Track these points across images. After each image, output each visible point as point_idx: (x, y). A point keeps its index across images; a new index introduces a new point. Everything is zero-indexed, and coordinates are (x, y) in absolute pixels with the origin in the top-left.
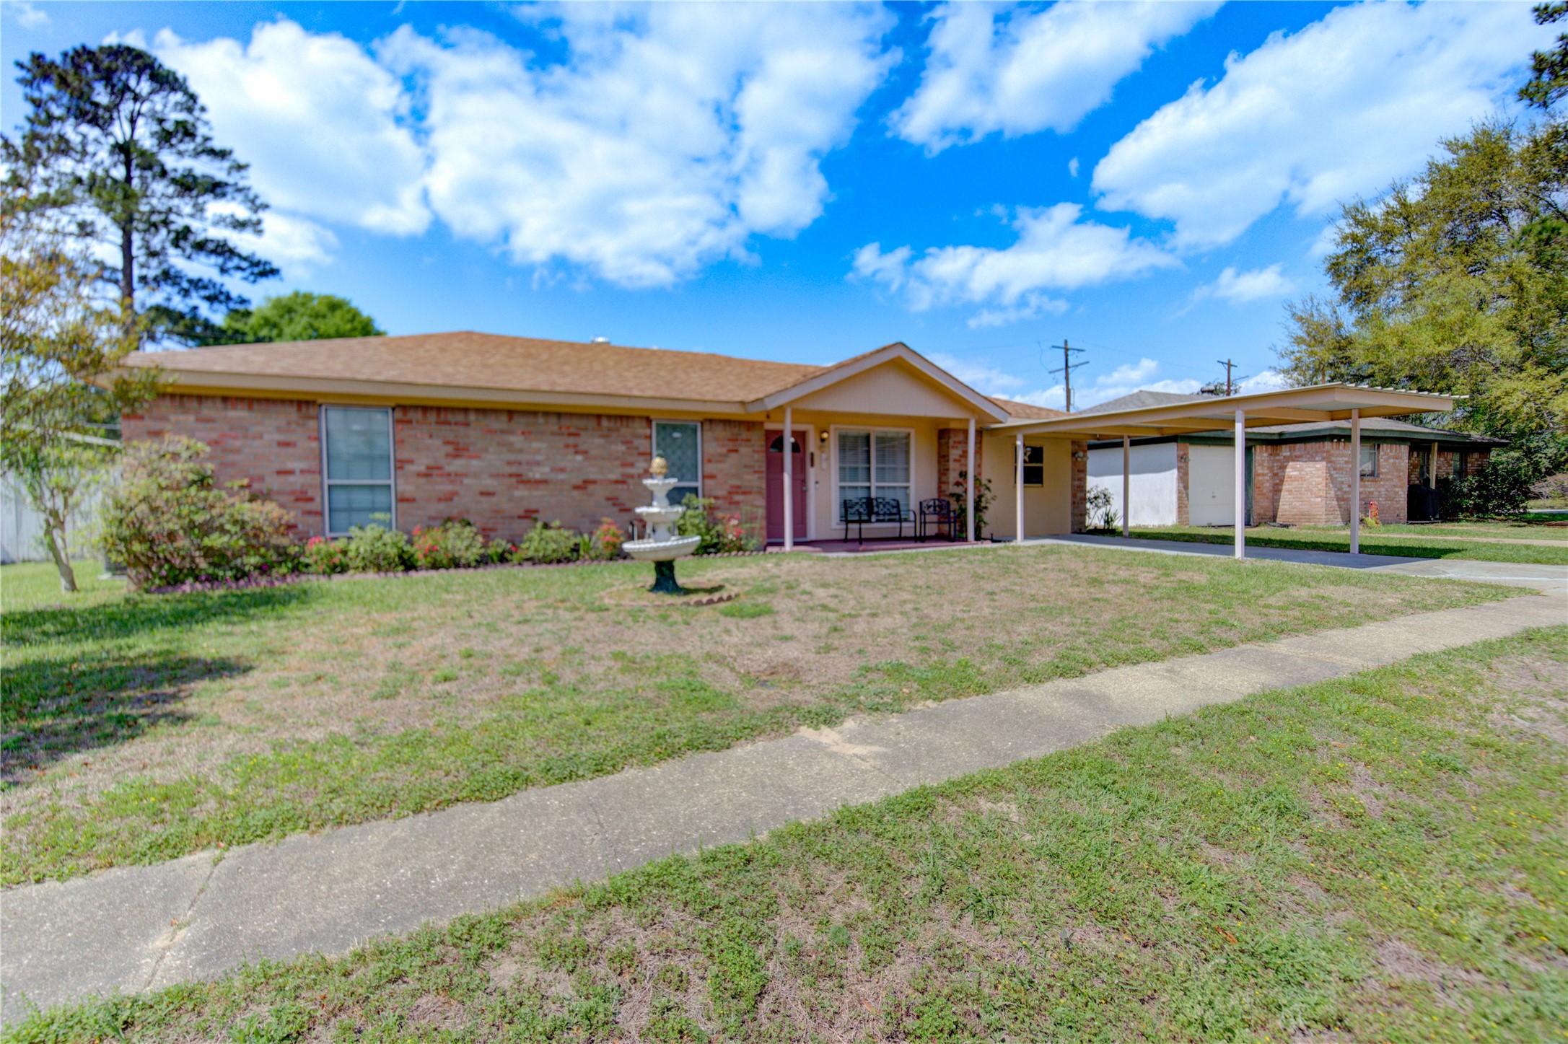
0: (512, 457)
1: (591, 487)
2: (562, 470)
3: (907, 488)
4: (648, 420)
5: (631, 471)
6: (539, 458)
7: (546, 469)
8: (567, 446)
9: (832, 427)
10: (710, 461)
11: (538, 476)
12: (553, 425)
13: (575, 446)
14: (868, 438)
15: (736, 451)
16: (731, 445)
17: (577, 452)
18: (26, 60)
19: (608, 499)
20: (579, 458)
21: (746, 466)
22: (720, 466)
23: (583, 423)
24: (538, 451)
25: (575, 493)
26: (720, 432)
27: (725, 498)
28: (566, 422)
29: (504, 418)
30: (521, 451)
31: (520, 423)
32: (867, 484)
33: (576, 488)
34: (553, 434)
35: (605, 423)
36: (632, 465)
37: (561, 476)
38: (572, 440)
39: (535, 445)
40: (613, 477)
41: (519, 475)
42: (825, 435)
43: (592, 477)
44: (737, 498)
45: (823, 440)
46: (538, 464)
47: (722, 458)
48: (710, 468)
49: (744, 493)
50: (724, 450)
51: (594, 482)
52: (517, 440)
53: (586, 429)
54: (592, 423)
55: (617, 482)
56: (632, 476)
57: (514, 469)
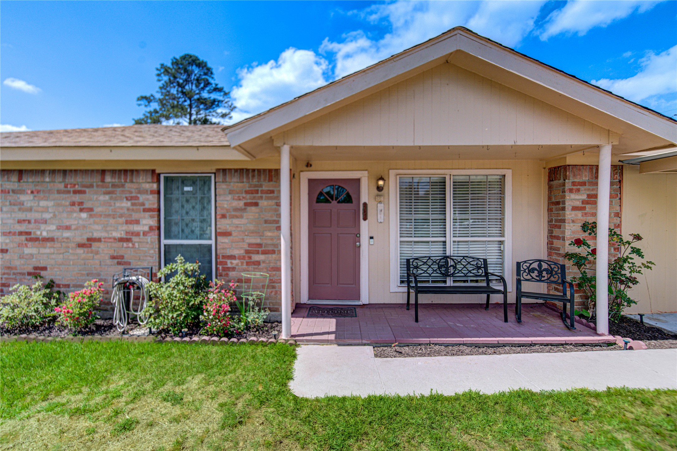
0: (22, 216)
1: (95, 245)
2: (68, 228)
3: (501, 243)
4: (155, 175)
5: (136, 228)
6: (47, 216)
7: (54, 227)
8: (73, 204)
9: (392, 173)
10: (224, 216)
11: (45, 234)
12: (59, 183)
13: (81, 203)
14: (443, 183)
15: (256, 204)
16: (249, 198)
17: (81, 210)
19: (113, 257)
20: (84, 215)
21: (266, 222)
22: (236, 221)
23: (87, 180)
24: (46, 209)
25: (80, 251)
26: (235, 183)
27: (241, 258)
28: (70, 180)
29: (14, 178)
30: (30, 210)
31: (29, 182)
32: (443, 239)
33: (81, 246)
34: (59, 192)
35: (108, 179)
36: (137, 222)
37: (67, 234)
38: (77, 198)
39: (43, 203)
40: (116, 235)
41: (29, 233)
42: (381, 183)
43: (96, 235)
44: (256, 258)
45: (379, 189)
46: (45, 222)
47: (239, 212)
48: (224, 224)
49: (264, 253)
50: (241, 204)
51: (99, 240)
52: (27, 199)
53: (91, 186)
54: (96, 179)
55: (121, 240)
56: (137, 234)
57: (23, 227)
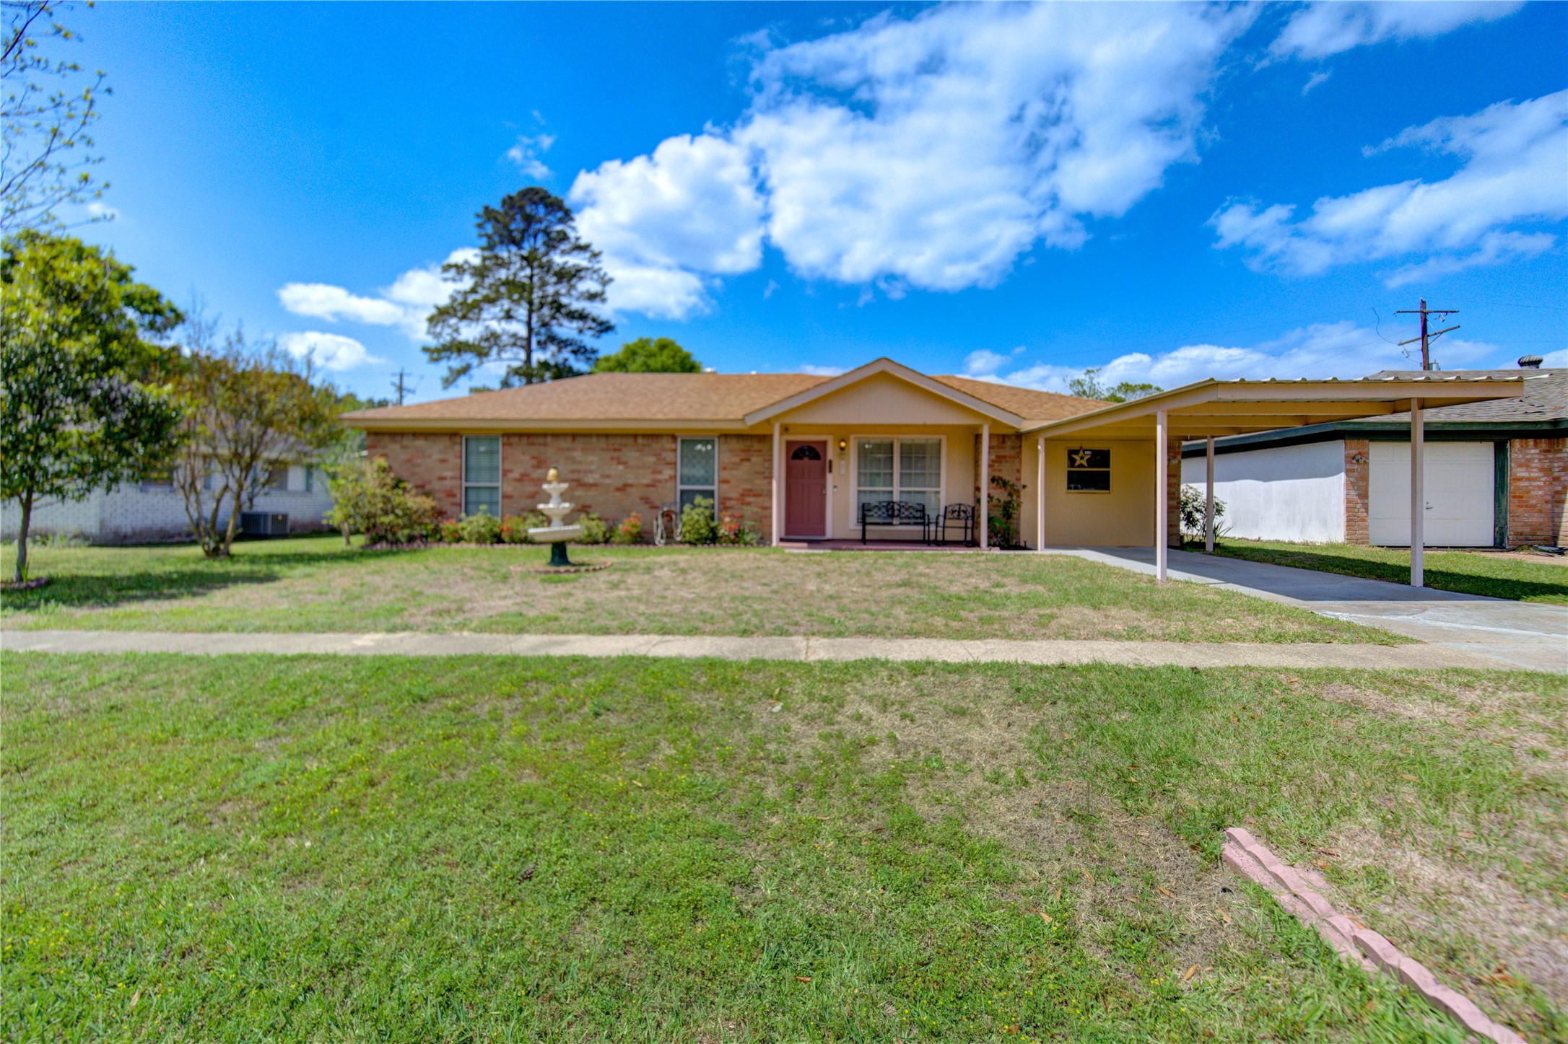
0: (573, 467)
1: (629, 490)
2: (608, 476)
3: (938, 493)
4: (674, 437)
5: (659, 477)
6: (593, 467)
7: (597, 476)
8: (612, 458)
9: (852, 437)
10: (724, 468)
11: (591, 481)
12: (603, 443)
13: (618, 458)
14: (892, 445)
15: (748, 460)
16: (744, 456)
17: (619, 463)
18: (481, 211)
19: (642, 499)
20: (621, 467)
21: (756, 473)
22: (734, 472)
23: (624, 441)
24: (592, 462)
25: (618, 494)
26: (734, 444)
27: (737, 499)
28: (612, 441)
29: (569, 439)
30: (580, 463)
31: (580, 443)
32: (889, 489)
33: (618, 489)
34: (603, 450)
35: (640, 440)
36: (660, 472)
37: (607, 481)
38: (616, 454)
39: (590, 458)
40: (645, 481)
41: (578, 480)
42: (843, 444)
43: (630, 481)
44: (748, 499)
45: (842, 449)
46: (591, 472)
47: (735, 466)
48: (726, 475)
49: (755, 496)
50: (737, 460)
51: (631, 485)
52: (578, 455)
53: (626, 445)
54: (630, 441)
55: (648, 486)
56: (660, 481)
57: (576, 476)
